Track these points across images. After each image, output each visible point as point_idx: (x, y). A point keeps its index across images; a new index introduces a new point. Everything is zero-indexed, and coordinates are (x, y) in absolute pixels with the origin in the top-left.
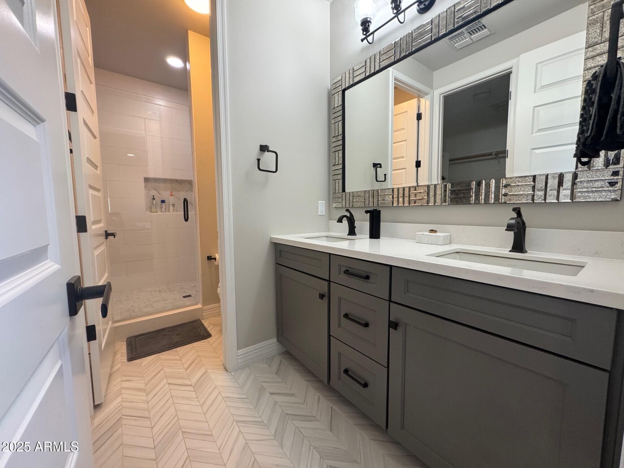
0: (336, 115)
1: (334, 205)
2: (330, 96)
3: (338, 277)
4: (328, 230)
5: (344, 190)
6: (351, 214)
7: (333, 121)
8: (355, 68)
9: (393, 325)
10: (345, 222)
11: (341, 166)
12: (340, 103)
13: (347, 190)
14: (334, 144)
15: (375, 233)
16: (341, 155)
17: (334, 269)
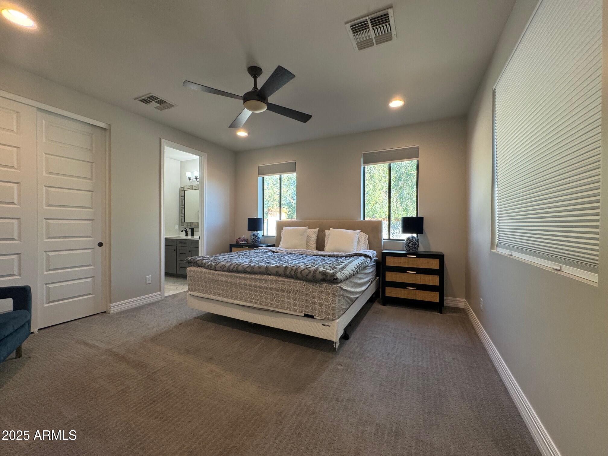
0: (182, 197)
1: (181, 226)
2: (180, 192)
3: (179, 245)
4: (179, 235)
5: (185, 222)
6: (186, 229)
7: (181, 199)
8: (188, 186)
9: (190, 251)
10: (184, 232)
11: (183, 214)
12: (183, 194)
13: (186, 222)
14: (181, 207)
15: (192, 235)
16: (183, 210)
17: (178, 243)
